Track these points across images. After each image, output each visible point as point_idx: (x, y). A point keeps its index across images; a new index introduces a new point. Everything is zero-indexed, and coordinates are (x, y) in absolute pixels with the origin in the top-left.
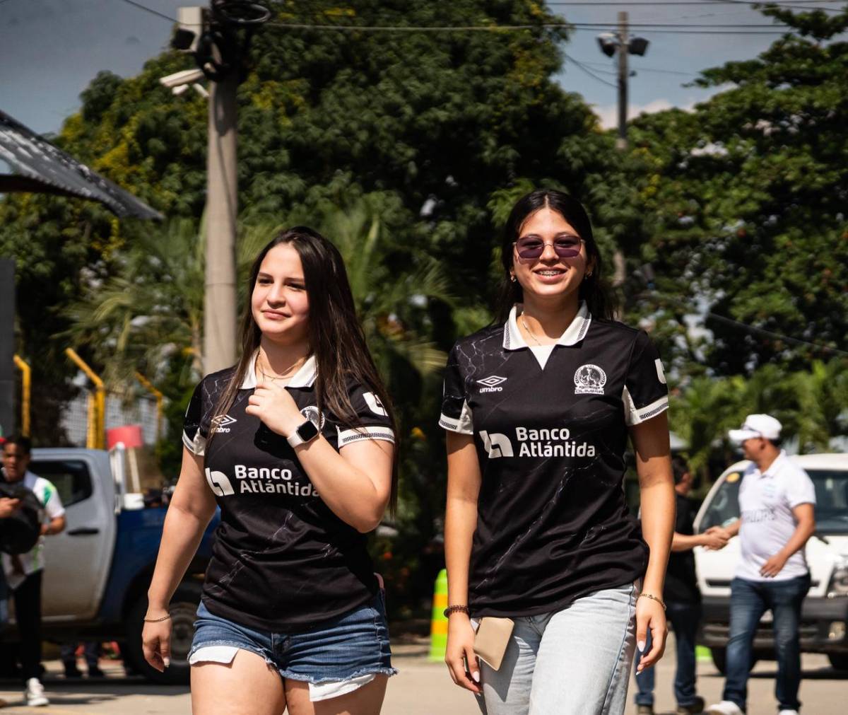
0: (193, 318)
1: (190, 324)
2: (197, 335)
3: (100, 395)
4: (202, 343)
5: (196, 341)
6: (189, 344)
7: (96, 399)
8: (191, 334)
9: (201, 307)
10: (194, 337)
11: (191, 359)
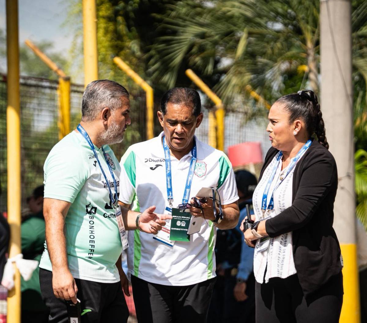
0: (308, 36)
1: (304, 41)
2: (312, 53)
3: (220, 114)
4: (317, 61)
5: (311, 58)
6: (304, 61)
7: (215, 117)
8: (306, 52)
9: (316, 23)
10: (308, 55)
11: (306, 77)
